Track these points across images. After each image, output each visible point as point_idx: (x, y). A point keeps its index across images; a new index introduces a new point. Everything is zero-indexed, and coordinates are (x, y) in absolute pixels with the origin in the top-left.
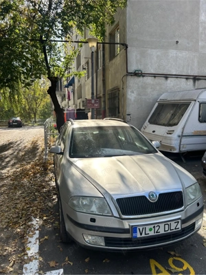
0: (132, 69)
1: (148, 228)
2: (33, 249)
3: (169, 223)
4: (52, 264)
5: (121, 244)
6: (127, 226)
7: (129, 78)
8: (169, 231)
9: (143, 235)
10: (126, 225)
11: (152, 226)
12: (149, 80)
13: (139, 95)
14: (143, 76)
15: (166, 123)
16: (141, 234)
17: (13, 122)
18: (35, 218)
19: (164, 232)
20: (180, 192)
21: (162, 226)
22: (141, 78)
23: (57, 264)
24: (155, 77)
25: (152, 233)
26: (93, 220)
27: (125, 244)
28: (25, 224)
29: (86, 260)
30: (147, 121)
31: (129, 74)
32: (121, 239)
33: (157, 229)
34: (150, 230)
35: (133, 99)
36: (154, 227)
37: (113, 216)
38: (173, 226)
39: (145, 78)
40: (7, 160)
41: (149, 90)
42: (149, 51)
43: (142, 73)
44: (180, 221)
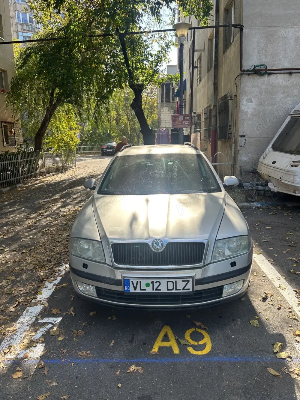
0: (249, 64)
1: (144, 282)
2: (45, 294)
3: (174, 280)
4: (54, 311)
5: (114, 298)
6: (119, 277)
7: (245, 78)
8: (174, 291)
9: (138, 290)
10: (119, 275)
11: (149, 281)
12: (280, 80)
13: (261, 104)
14: (270, 74)
15: (293, 149)
16: (135, 289)
17: (107, 148)
18: (66, 263)
19: (166, 291)
20: (202, 244)
21: (163, 283)
22: (266, 78)
23: (59, 312)
24: (290, 74)
25: (149, 290)
26: (85, 266)
27: (118, 298)
28: (52, 268)
29: (91, 314)
30: (270, 146)
31: (244, 72)
32: (112, 292)
33: (156, 285)
34: (148, 285)
35: (250, 111)
36: (152, 282)
37: (105, 263)
38: (181, 285)
39: (273, 77)
40: (75, 196)
41: (279, 96)
42: (282, 32)
43: (266, 70)
44: (191, 280)
